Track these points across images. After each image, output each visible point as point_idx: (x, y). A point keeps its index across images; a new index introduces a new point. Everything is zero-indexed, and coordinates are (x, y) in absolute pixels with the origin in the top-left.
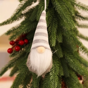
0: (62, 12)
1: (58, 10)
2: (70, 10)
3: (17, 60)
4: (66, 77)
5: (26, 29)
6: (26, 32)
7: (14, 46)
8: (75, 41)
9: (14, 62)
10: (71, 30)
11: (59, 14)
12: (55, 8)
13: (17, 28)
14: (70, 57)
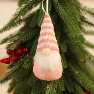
0: (66, 17)
1: (61, 15)
2: (75, 15)
3: (15, 71)
5: (25, 36)
6: (25, 39)
7: (11, 55)
8: (81, 49)
9: (11, 74)
10: (76, 38)
11: (63, 20)
12: (58, 12)
13: (15, 36)
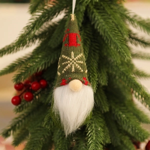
0: (107, 32)
1: (100, 28)
2: (120, 29)
3: (27, 116)
4: (115, 146)
5: (43, 62)
6: (43, 67)
7: (20, 92)
8: (129, 81)
9: (21, 121)
10: (123, 63)
11: (101, 36)
12: (94, 25)
14: (120, 110)
